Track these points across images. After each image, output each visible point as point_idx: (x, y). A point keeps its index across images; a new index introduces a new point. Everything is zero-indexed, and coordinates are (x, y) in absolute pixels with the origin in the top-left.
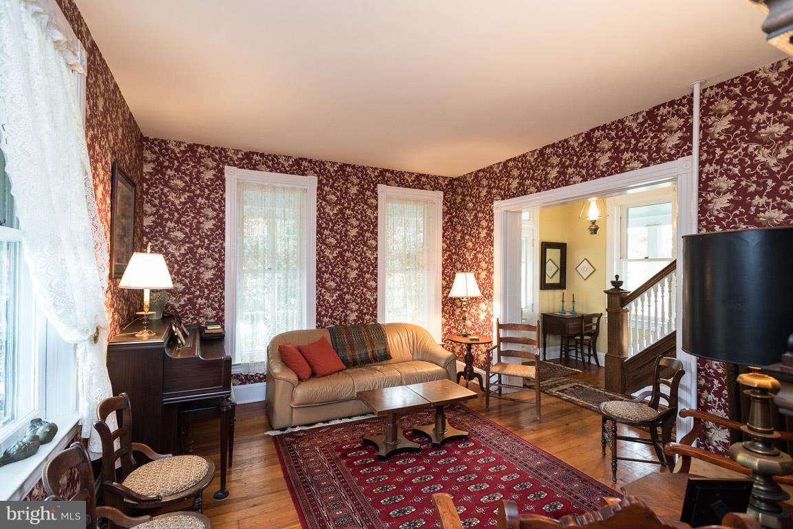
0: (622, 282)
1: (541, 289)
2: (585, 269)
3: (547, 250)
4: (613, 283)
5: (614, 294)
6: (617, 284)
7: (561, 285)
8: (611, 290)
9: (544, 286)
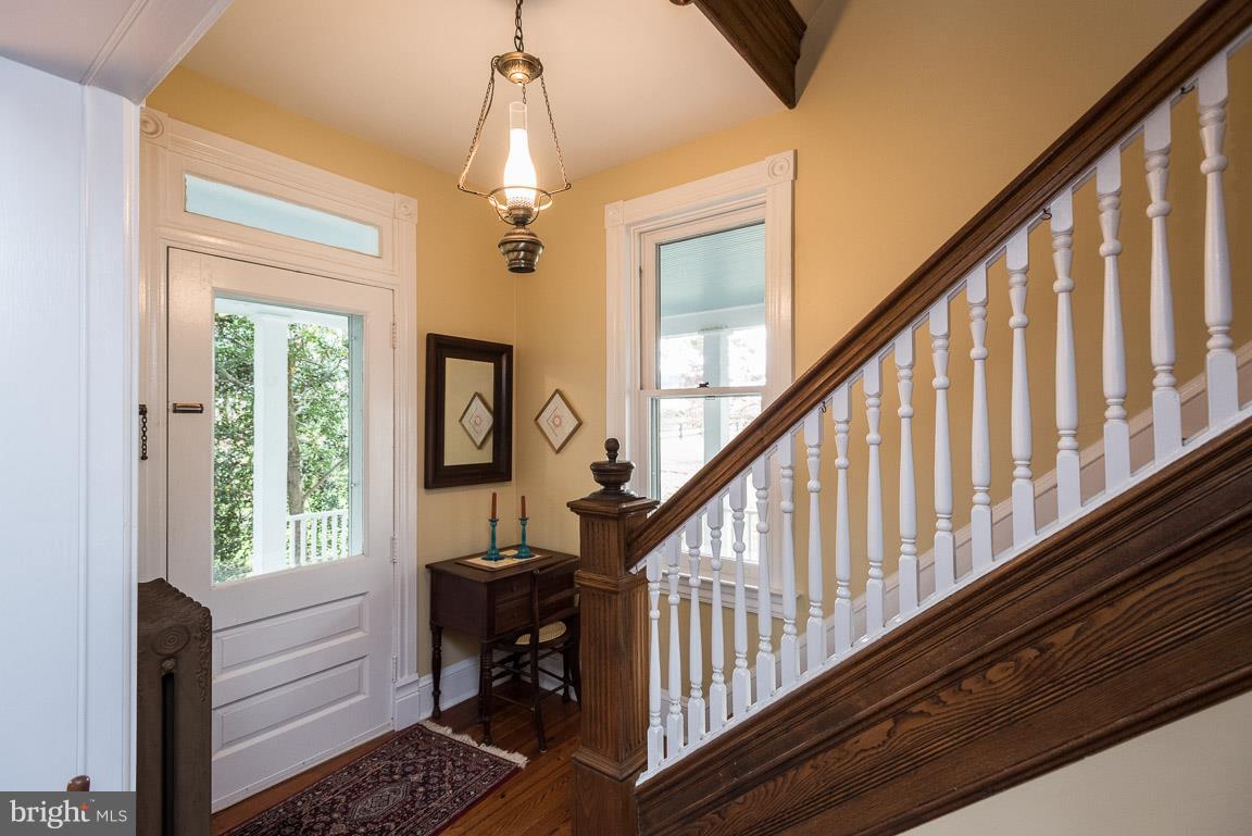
0: (627, 467)
1: (427, 486)
2: (557, 421)
3: (449, 361)
4: (599, 470)
5: (604, 517)
6: (612, 474)
7: (497, 471)
8: (594, 497)
9: (438, 474)
